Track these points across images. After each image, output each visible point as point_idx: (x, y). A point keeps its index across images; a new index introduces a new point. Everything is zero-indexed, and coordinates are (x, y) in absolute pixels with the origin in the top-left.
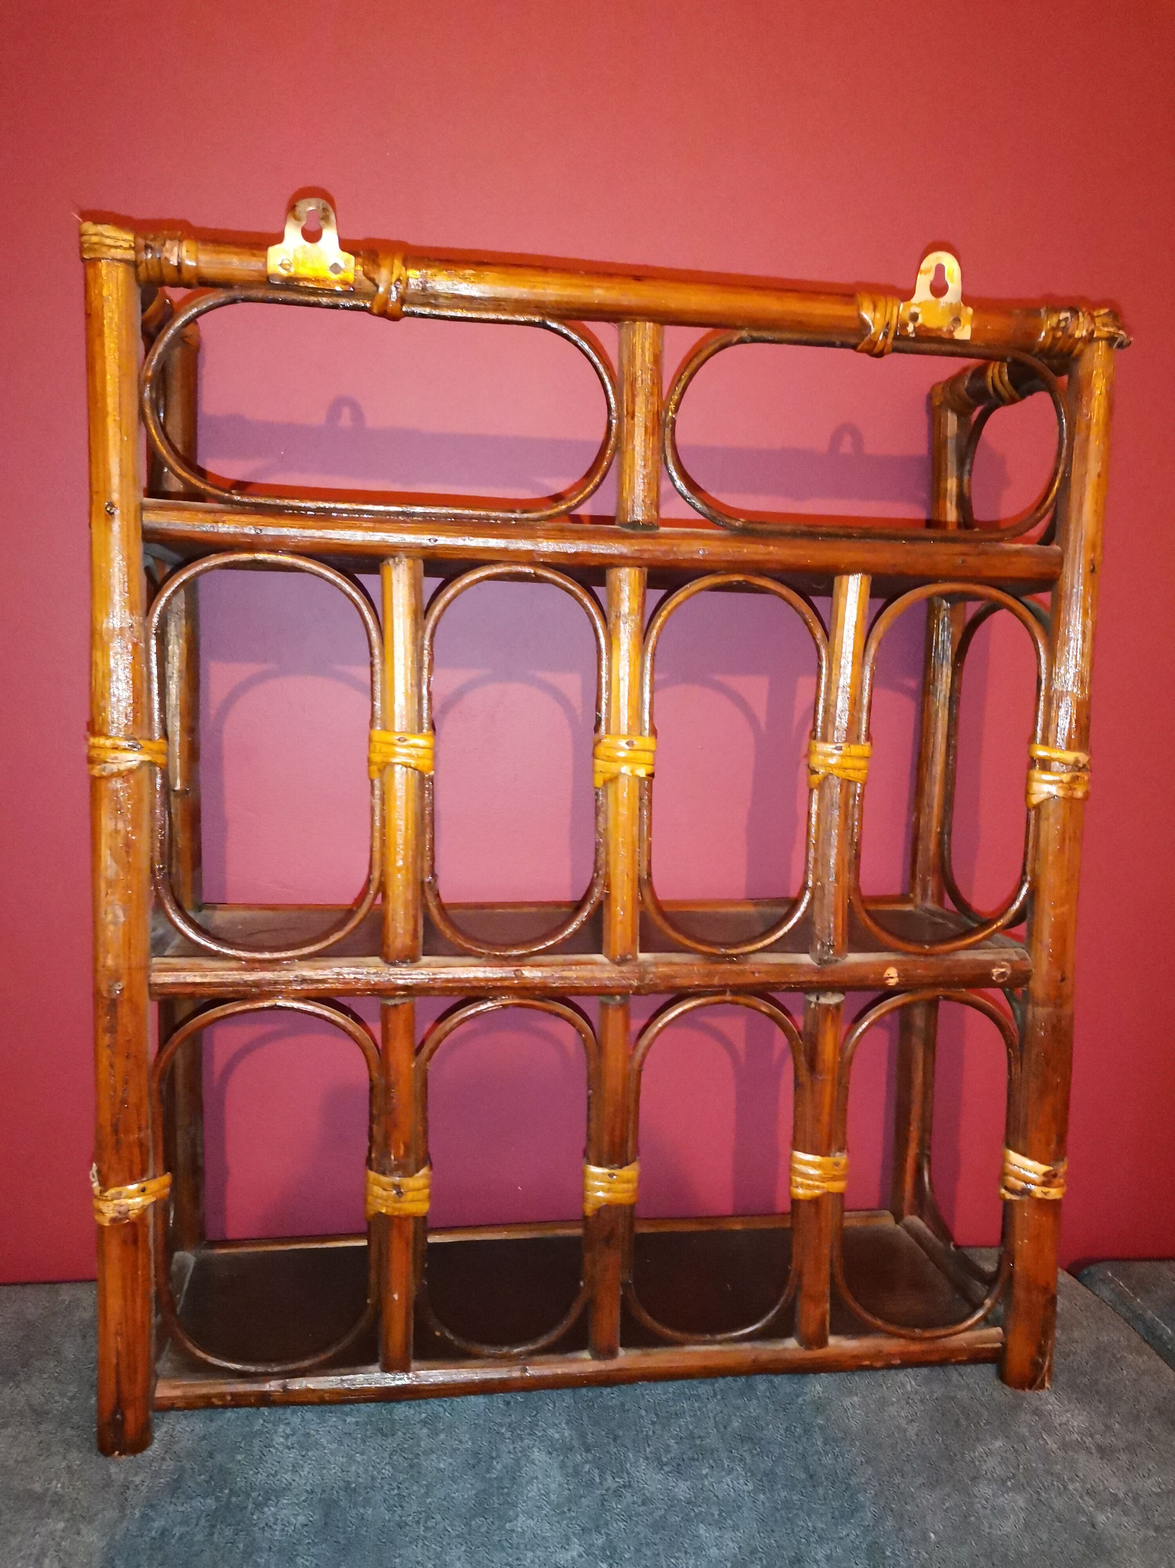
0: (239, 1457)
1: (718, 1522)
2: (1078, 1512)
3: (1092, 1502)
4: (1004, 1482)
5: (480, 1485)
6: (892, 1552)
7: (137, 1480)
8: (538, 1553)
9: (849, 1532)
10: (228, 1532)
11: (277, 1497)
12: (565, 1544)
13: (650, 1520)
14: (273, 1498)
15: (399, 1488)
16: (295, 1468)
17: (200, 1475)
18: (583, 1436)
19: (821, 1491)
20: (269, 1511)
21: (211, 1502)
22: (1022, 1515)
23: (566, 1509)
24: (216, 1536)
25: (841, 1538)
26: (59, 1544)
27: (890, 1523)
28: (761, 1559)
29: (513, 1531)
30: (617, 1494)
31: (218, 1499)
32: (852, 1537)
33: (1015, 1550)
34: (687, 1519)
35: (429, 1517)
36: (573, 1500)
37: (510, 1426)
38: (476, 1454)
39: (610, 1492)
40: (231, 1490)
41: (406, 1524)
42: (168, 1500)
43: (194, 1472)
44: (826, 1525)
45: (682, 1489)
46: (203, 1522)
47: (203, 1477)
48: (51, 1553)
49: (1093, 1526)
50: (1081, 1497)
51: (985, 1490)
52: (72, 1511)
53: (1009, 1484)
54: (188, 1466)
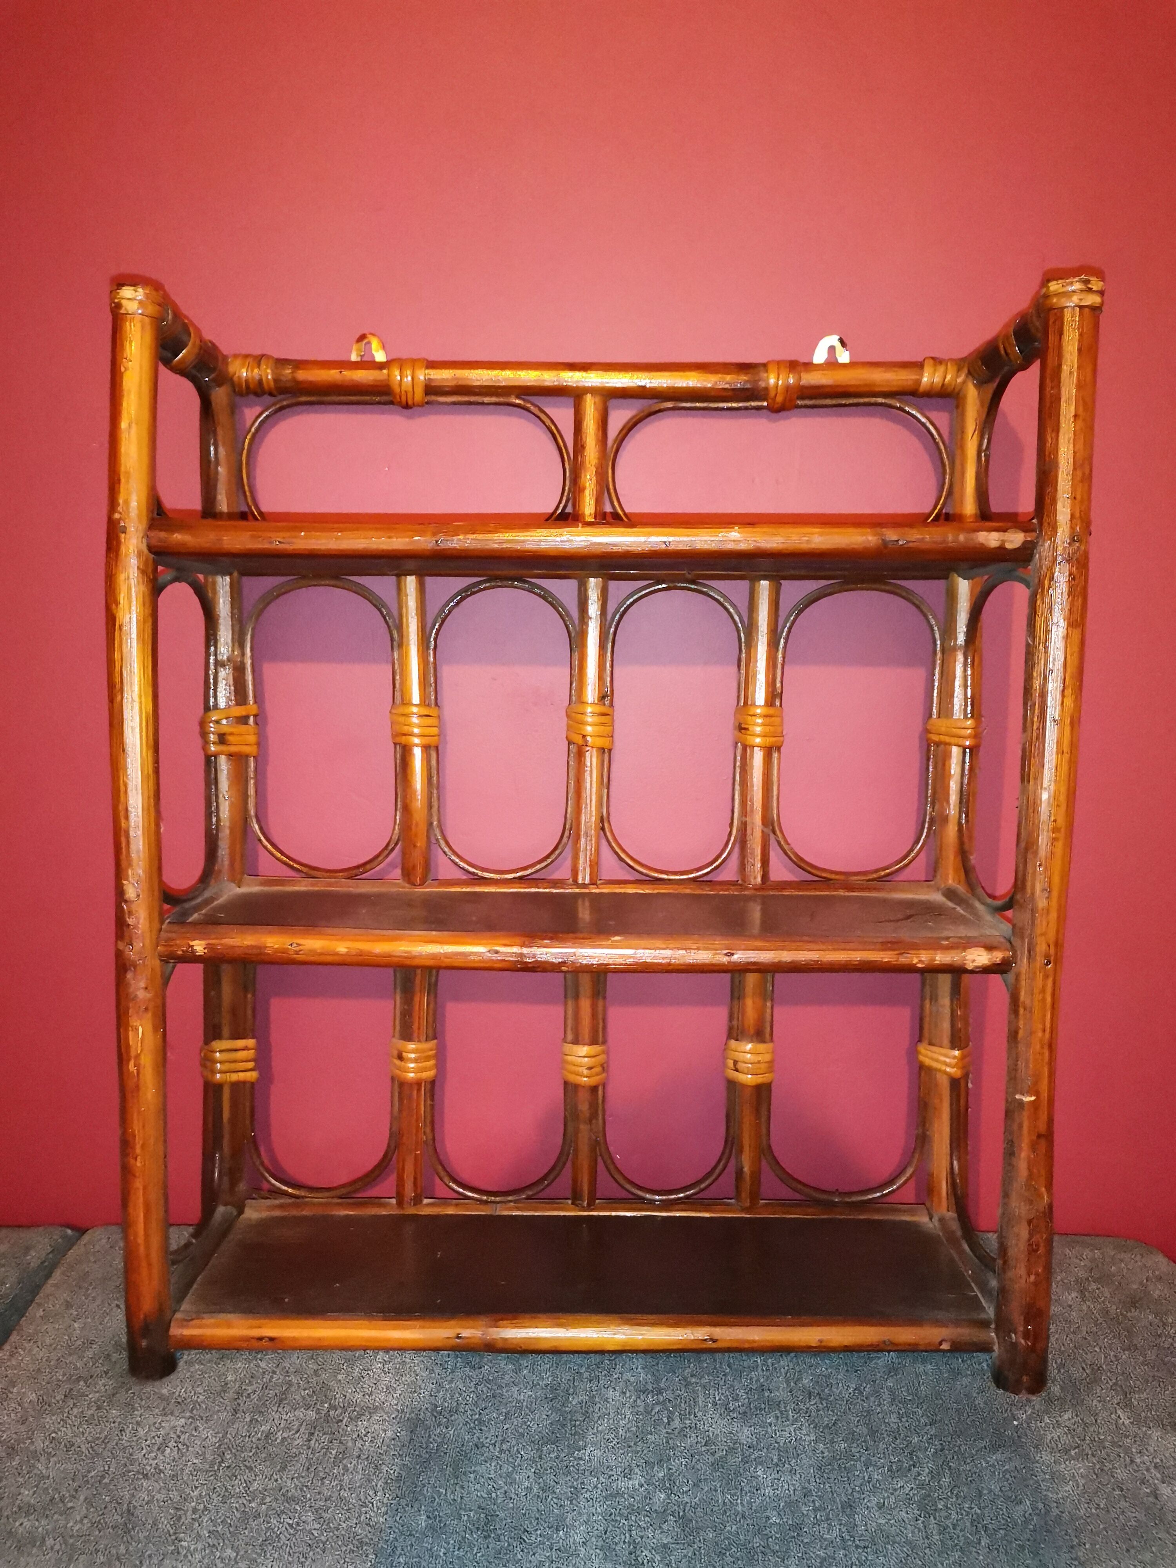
0: (339, 1377)
1: (777, 1465)
2: (1143, 1482)
3: (1158, 1475)
4: (1067, 1451)
5: (555, 1417)
6: (944, 1506)
7: (250, 1389)
8: (602, 1479)
9: (905, 1486)
10: (325, 1439)
11: (370, 1413)
12: (627, 1474)
13: (711, 1459)
14: (367, 1414)
15: (480, 1414)
16: (389, 1389)
17: (305, 1390)
18: (658, 1380)
19: (882, 1446)
20: (362, 1425)
21: (312, 1414)
22: (1082, 1482)
23: (632, 1444)
24: (312, 1442)
25: (895, 1490)
26: (179, 1437)
27: (946, 1481)
28: (813, 1501)
29: (581, 1459)
30: (683, 1434)
31: (318, 1412)
32: (907, 1490)
33: (1069, 1512)
34: (746, 1460)
35: (504, 1441)
36: (640, 1436)
37: (588, 1368)
38: (553, 1389)
39: (676, 1432)
40: (330, 1404)
41: (483, 1446)
42: (275, 1409)
43: (299, 1387)
44: (882, 1476)
45: (745, 1434)
46: (302, 1429)
47: (306, 1392)
48: (172, 1444)
49: (1156, 1498)
50: (1148, 1470)
51: (1046, 1457)
52: (192, 1410)
53: (1073, 1453)
54: (294, 1381)
